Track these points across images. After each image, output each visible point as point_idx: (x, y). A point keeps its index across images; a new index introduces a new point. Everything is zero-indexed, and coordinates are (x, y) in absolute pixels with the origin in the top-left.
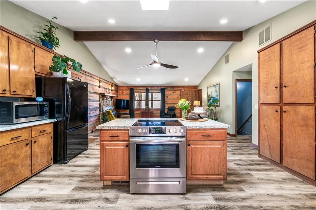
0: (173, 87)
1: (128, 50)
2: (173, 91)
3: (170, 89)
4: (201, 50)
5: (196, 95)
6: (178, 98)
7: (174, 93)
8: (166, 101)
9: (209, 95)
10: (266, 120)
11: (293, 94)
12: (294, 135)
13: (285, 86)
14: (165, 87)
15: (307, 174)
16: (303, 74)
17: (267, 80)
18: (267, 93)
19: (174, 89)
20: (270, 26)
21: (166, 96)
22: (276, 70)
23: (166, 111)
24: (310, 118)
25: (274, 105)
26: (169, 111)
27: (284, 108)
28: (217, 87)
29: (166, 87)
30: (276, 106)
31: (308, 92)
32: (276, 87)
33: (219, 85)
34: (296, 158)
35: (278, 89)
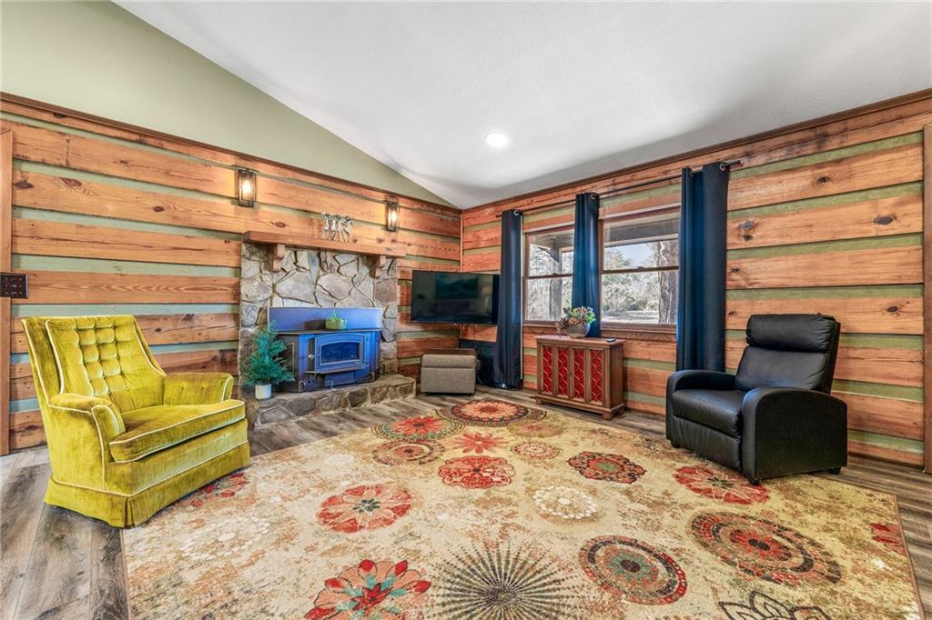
2: (821, 165)
3: (780, 153)
7: (831, 188)
26: (761, 353)
29: (739, 150)
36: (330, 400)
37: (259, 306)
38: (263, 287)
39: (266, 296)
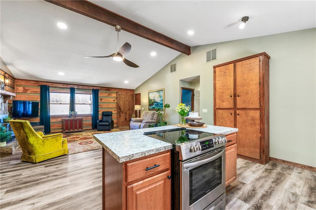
0: (108, 89)
1: (62, 26)
2: (109, 93)
3: (105, 90)
4: (153, 54)
5: (133, 99)
6: (114, 102)
7: (110, 96)
8: (99, 104)
9: (151, 100)
10: (221, 121)
11: (244, 102)
12: (245, 130)
13: (238, 96)
14: (98, 88)
15: (255, 157)
16: (252, 88)
17: (223, 90)
18: (223, 100)
19: (110, 91)
20: (216, 49)
21: (99, 99)
22: (230, 83)
23: (100, 117)
24: (257, 118)
25: (229, 110)
26: (104, 117)
27: (238, 112)
28: (162, 93)
29: (100, 88)
30: (231, 110)
31: (255, 101)
32: (231, 96)
33: (164, 90)
34: (247, 147)
35: (233, 97)
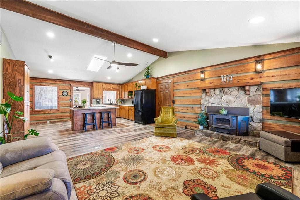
36: (215, 136)
37: (205, 105)
38: (206, 101)
39: (207, 103)
